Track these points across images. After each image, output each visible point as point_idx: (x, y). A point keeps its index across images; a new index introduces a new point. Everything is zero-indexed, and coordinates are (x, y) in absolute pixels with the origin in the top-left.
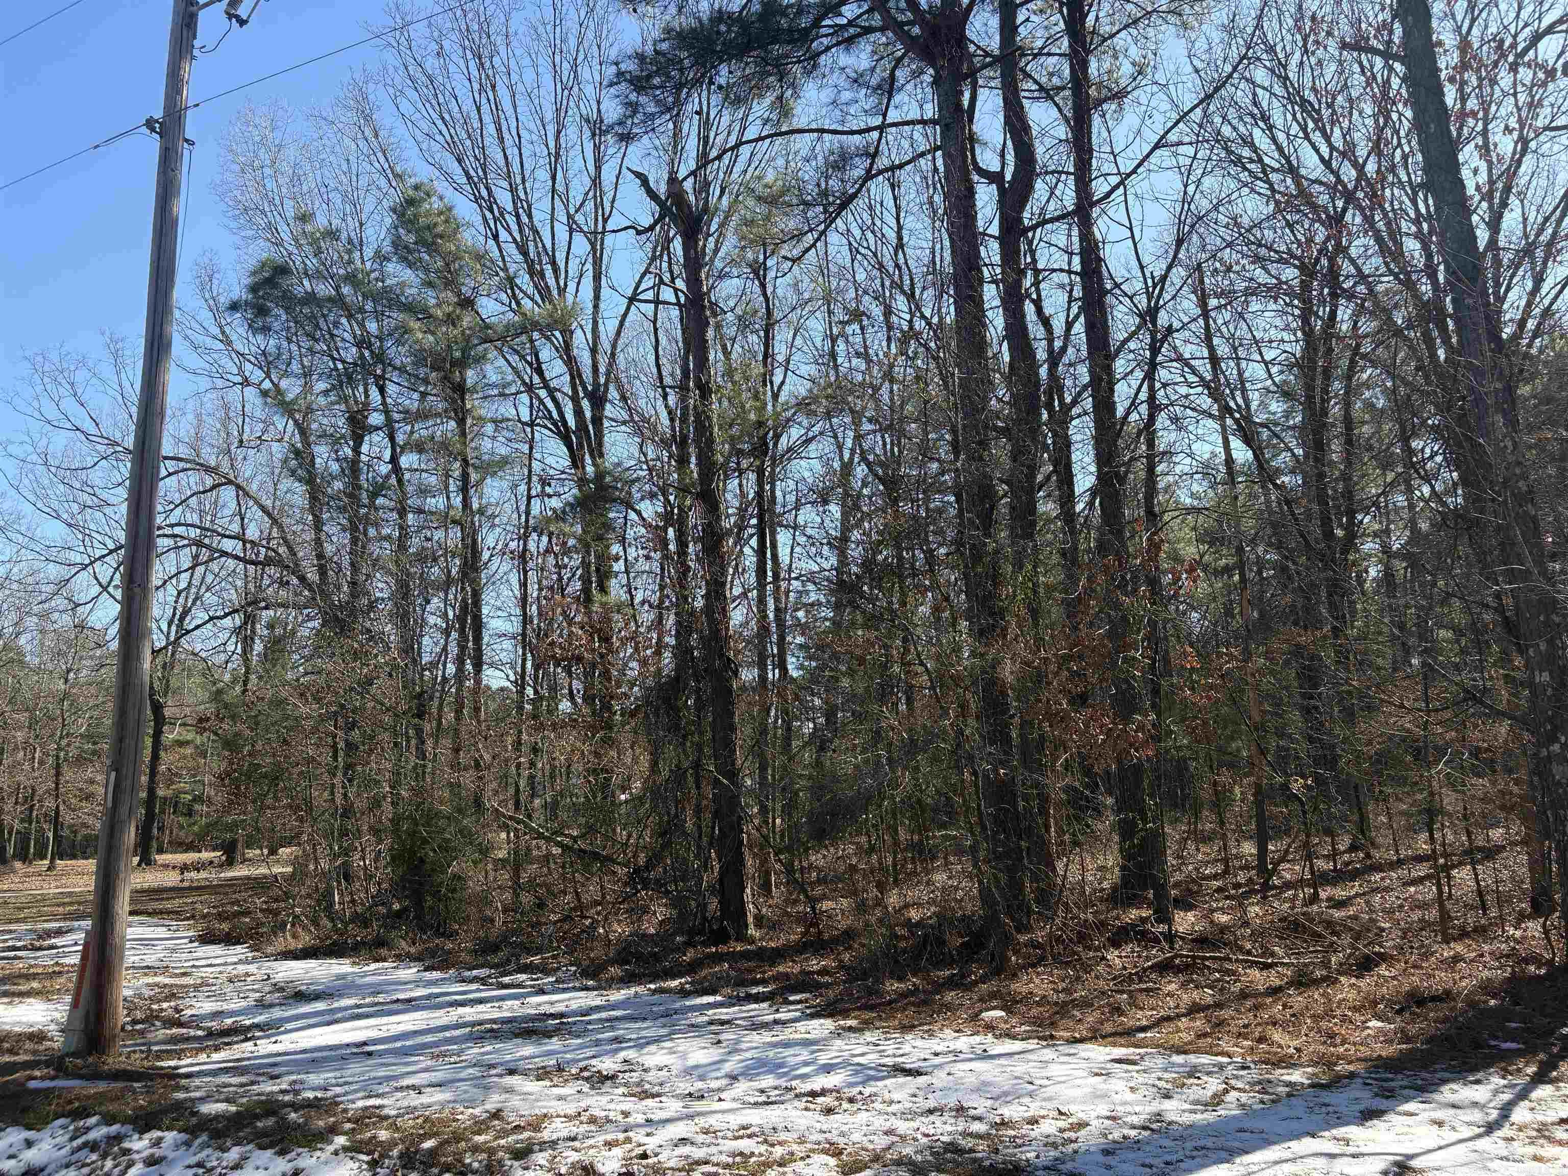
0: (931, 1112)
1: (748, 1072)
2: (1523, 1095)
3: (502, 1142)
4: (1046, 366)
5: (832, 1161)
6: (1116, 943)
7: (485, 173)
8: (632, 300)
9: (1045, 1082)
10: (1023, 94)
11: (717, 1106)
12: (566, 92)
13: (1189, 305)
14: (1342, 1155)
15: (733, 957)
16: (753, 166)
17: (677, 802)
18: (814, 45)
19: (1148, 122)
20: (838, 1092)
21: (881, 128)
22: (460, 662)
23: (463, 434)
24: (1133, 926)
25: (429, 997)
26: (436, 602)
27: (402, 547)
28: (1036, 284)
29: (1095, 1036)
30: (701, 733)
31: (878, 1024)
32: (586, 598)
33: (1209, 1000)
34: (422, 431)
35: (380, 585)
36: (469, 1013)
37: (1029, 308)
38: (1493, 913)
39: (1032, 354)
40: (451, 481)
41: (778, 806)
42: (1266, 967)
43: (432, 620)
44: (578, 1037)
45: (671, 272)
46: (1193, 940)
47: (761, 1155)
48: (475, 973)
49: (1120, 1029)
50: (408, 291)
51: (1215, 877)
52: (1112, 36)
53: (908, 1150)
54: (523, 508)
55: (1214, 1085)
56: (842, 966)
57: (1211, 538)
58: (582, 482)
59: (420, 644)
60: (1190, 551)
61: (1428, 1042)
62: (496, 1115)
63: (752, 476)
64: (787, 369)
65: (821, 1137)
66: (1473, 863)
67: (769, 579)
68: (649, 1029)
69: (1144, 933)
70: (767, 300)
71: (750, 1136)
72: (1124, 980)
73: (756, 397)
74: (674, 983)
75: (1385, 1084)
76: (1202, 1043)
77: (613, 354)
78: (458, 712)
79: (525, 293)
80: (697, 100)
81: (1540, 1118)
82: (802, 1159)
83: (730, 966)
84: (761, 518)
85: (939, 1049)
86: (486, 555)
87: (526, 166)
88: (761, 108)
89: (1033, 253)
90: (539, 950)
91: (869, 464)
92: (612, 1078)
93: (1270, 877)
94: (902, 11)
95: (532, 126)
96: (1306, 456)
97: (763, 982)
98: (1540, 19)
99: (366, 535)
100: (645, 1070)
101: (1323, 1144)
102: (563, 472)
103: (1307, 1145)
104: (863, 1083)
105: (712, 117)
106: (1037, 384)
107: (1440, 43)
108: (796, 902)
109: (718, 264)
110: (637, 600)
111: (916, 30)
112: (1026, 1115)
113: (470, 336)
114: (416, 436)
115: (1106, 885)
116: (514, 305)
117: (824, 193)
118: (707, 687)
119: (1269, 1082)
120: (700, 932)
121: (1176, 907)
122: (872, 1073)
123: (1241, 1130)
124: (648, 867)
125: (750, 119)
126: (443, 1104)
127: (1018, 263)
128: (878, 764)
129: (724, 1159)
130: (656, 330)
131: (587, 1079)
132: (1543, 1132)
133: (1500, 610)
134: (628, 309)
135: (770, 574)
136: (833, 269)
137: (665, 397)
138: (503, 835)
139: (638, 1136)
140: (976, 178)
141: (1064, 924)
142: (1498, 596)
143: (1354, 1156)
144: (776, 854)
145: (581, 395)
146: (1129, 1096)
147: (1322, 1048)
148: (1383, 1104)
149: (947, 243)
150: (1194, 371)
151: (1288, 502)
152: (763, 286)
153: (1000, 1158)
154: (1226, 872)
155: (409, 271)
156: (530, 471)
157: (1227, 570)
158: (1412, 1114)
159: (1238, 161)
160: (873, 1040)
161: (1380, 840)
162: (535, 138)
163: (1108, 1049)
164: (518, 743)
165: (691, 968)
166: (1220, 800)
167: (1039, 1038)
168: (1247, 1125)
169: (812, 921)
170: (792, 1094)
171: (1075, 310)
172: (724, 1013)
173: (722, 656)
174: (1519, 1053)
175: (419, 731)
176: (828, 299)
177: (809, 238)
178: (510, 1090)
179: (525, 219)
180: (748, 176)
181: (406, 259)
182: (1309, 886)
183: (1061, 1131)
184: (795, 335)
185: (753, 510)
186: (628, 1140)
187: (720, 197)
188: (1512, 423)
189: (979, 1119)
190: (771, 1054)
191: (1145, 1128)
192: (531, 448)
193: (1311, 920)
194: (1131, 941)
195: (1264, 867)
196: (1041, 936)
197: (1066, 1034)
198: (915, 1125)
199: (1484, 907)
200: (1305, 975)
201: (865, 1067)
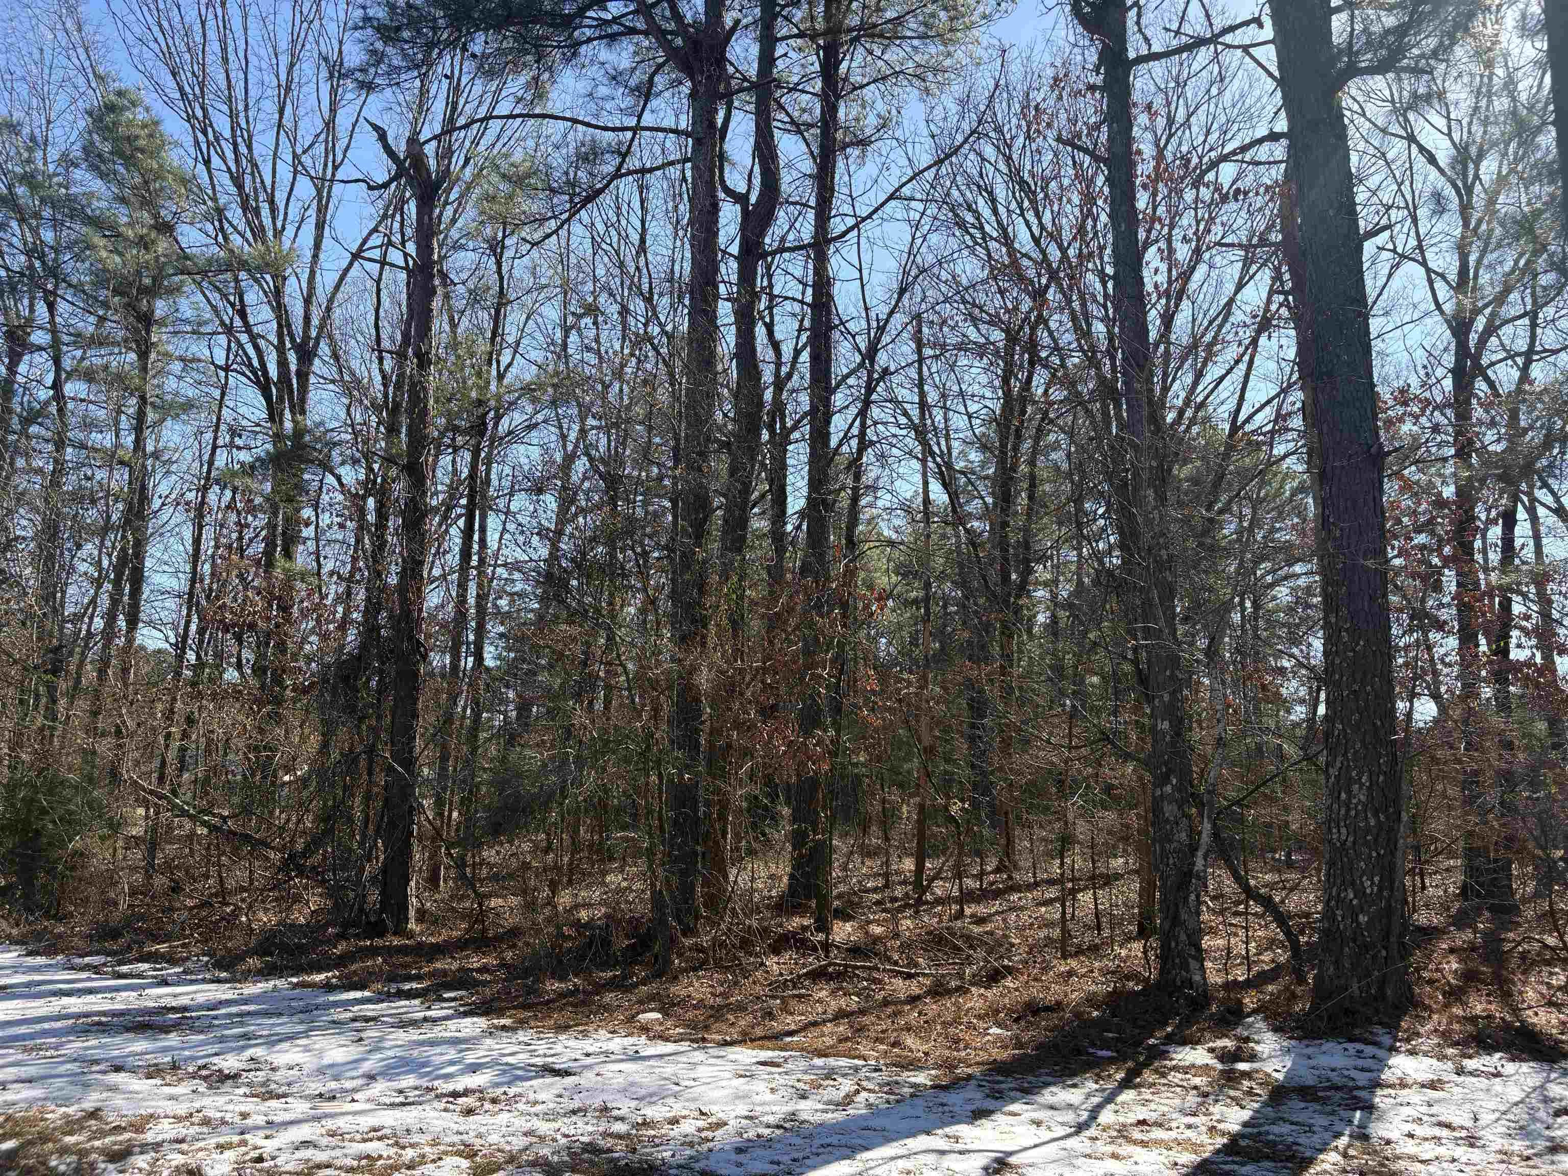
0: (574, 1112)
1: (388, 1072)
2: (1110, 1100)
3: (97, 1143)
4: (771, 389)
5: (465, 1163)
6: (776, 951)
7: (202, 92)
8: (356, 256)
9: (692, 1083)
10: (775, 123)
11: (349, 1107)
12: (305, 25)
13: (907, 349)
14: (950, 1152)
15: (390, 951)
16: (501, 142)
17: (345, 788)
18: (576, 33)
19: (886, 174)
20: (481, 1092)
21: (635, 130)
22: (111, 618)
23: (144, 369)
24: (794, 934)
25: (28, 985)
26: (89, 548)
27: (55, 484)
28: (770, 308)
29: (746, 1039)
30: (379, 718)
31: (532, 1024)
32: (268, 562)
33: (854, 1007)
34: (96, 358)
35: (24, 523)
36: (74, 1004)
37: (760, 331)
38: (1106, 933)
39: (758, 375)
40: (123, 417)
41: (456, 798)
42: (909, 976)
43: (83, 567)
44: (202, 1032)
45: (403, 235)
46: (848, 950)
47: (389, 1158)
48: (87, 960)
49: (769, 1033)
50: (95, 204)
51: (875, 890)
52: (862, 87)
53: (545, 1151)
54: (206, 457)
55: (847, 1086)
56: (503, 965)
57: (905, 571)
58: (278, 437)
59: (64, 592)
60: (883, 581)
61: (1037, 1049)
62: (94, 1114)
63: (468, 456)
64: (516, 352)
65: (456, 1139)
66: (1094, 888)
67: (474, 563)
68: (283, 1025)
69: (804, 942)
70: (501, 278)
71: (380, 1139)
72: (778, 986)
73: (479, 374)
74: (319, 977)
75: (997, 1086)
76: (842, 1047)
77: (329, 309)
78: (102, 673)
79: (235, 228)
80: (448, 63)
81: (1121, 1119)
82: (434, 1161)
83: (385, 961)
84: (471, 498)
85: (591, 1050)
86: (156, 503)
87: (251, 93)
88: (516, 84)
89: (770, 277)
90: (168, 938)
91: (591, 459)
92: (236, 1076)
93: (924, 892)
94: (667, 20)
95: (263, 52)
96: (995, 504)
97: (418, 978)
98: (1223, 146)
99: (12, 464)
100: (273, 1069)
101: (936, 1141)
102: (258, 425)
103: (921, 1142)
104: (509, 1084)
105: (463, 84)
106: (761, 404)
107: (1139, 152)
108: (462, 898)
109: (454, 234)
110: (325, 571)
111: (679, 41)
112: (669, 1115)
113: (164, 264)
114: (86, 363)
115: (774, 893)
116: (220, 239)
117: (573, 184)
118: (391, 669)
119: (897, 1083)
120: (355, 925)
121: (836, 917)
122: (519, 1073)
123: (867, 1128)
124: (305, 854)
125: (504, 94)
126: (31, 1102)
127: (754, 285)
128: (564, 762)
129: (349, 1162)
130: (379, 291)
131: (205, 1078)
132: (1122, 1133)
133: (1135, 662)
134: (351, 265)
135: (475, 558)
136: (573, 260)
137: (381, 360)
138: (141, 811)
139: (254, 1139)
140: (721, 195)
141: (729, 929)
142: (1135, 649)
143: (961, 1153)
144: (447, 849)
145: (288, 345)
146: (769, 1097)
147: (947, 1053)
148: (990, 1104)
149: (688, 255)
150: (905, 414)
151: (974, 545)
152: (499, 264)
153: (636, 1157)
154: (886, 886)
155: (99, 182)
156: (219, 419)
157: (915, 601)
158: (1015, 1115)
159: (961, 224)
160: (526, 1039)
161: (1021, 864)
162: (264, 66)
163: (755, 1052)
164: (169, 714)
165: (341, 962)
166: (888, 818)
167: (692, 1041)
168: (871, 1123)
169: (480, 916)
170: (433, 1094)
171: (804, 338)
172: (370, 1010)
173: (411, 638)
174: (1111, 1061)
175: (51, 689)
176: (566, 288)
177: (553, 224)
178: (113, 1089)
179: (243, 149)
180: (495, 152)
181: (98, 168)
182: (956, 902)
183: (700, 1130)
184: (528, 318)
185: (464, 489)
186: (244, 1143)
187: (464, 166)
188: (1162, 499)
189: (622, 1119)
190: (415, 1053)
191: (778, 1127)
192: (223, 394)
193: (953, 934)
194: (791, 948)
195: (920, 883)
196: (705, 941)
197: (718, 1037)
198: (556, 1125)
199: (1099, 928)
200: (942, 985)
201: (514, 1067)
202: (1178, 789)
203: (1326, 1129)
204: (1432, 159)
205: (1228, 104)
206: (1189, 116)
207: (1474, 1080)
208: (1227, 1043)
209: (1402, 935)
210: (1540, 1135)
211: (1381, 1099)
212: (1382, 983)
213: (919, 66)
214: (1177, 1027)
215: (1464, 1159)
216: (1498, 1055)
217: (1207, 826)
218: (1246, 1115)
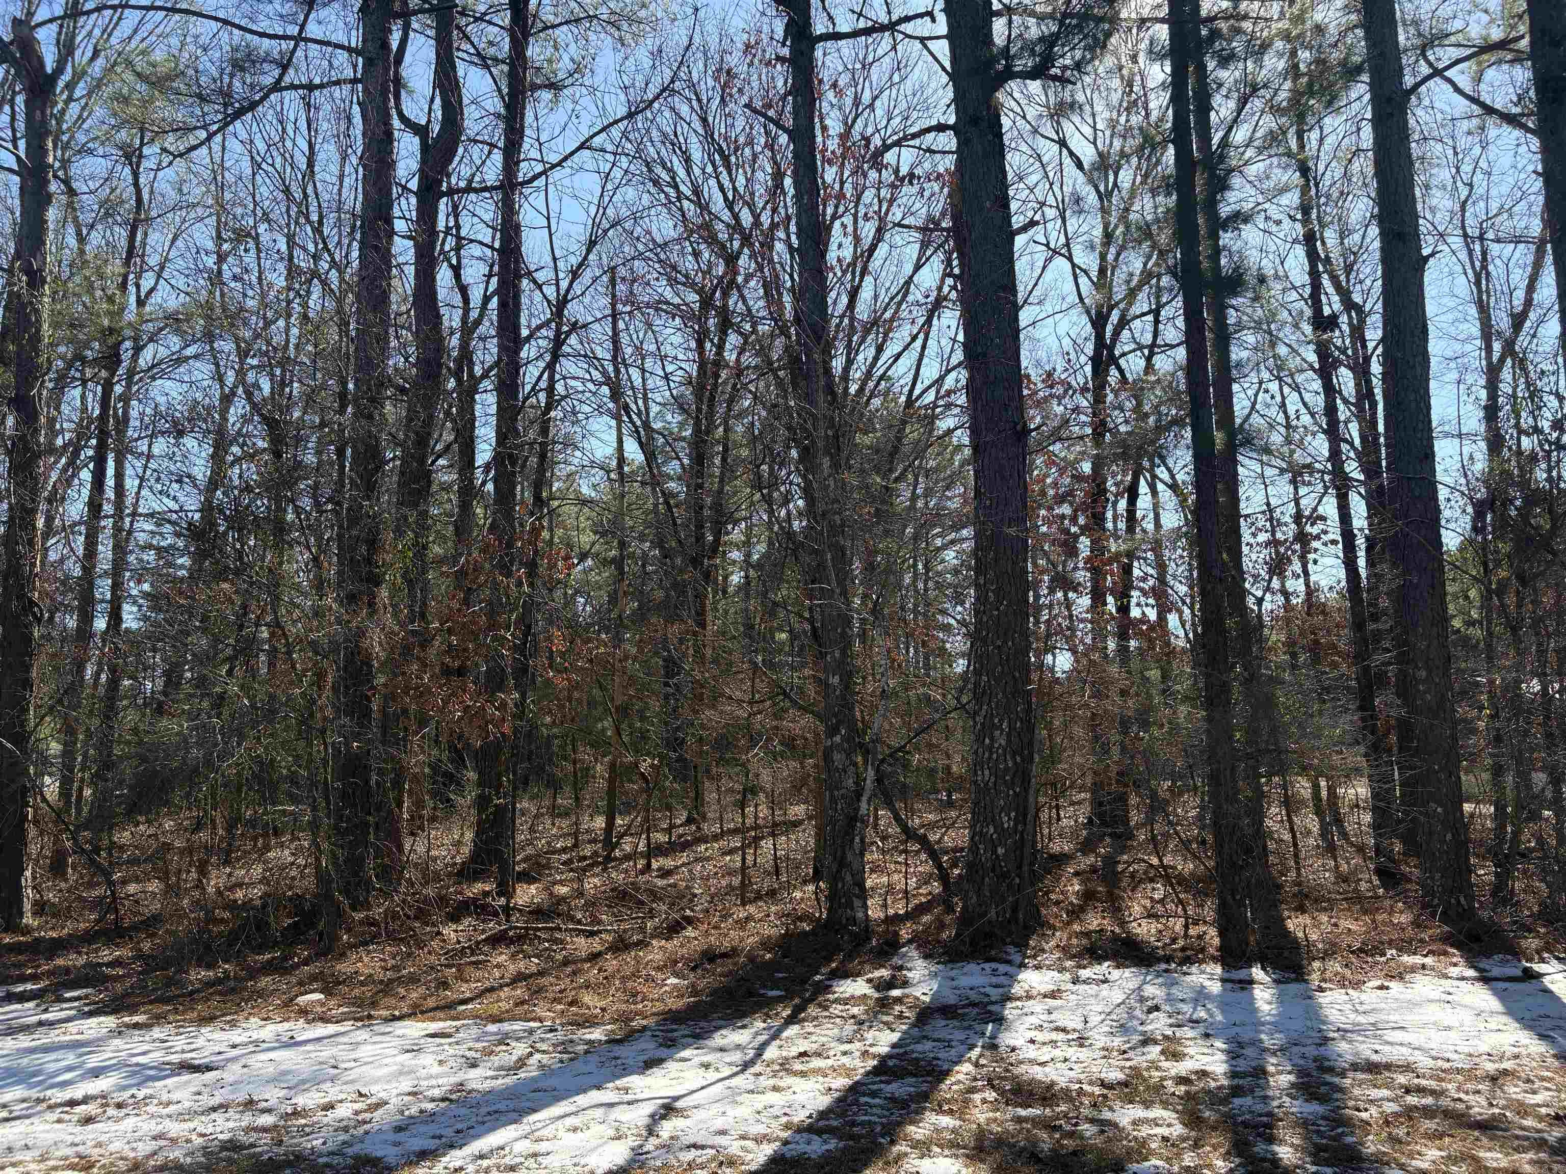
0: (214, 1109)
2: (775, 1037)
6: (455, 918)
9: (353, 1064)
14: (619, 1103)
16: (139, 36)
19: (576, 122)
20: (104, 1097)
21: (297, 40)
24: (475, 900)
29: (417, 1012)
31: (171, 1018)
33: (534, 969)
38: (784, 878)
42: (592, 934)
45: (14, 131)
46: (530, 912)
49: (442, 1003)
51: (564, 850)
52: (554, 27)
53: (177, 1154)
55: (520, 1049)
56: (140, 956)
61: (711, 995)
64: (159, 276)
65: (69, 1151)
66: (775, 835)
69: (484, 907)
70: (138, 192)
72: (455, 954)
75: (670, 1035)
76: (519, 1010)
81: (784, 1054)
84: (103, 439)
85: (238, 1040)
93: (613, 850)
96: (691, 465)
97: (34, 978)
101: (607, 1095)
103: (595, 1096)
104: (139, 1085)
112: (323, 1101)
115: (458, 860)
119: (572, 1041)
121: (519, 881)
122: (152, 1072)
123: (537, 1090)
127: (436, 224)
128: (209, 732)
132: (785, 1066)
143: (629, 1103)
146: (436, 1070)
147: (624, 1007)
148: (662, 1052)
152: (136, 175)
153: (282, 1150)
154: (575, 845)
157: (614, 560)
158: (686, 1060)
159: (656, 181)
160: (162, 1036)
161: (710, 814)
163: (420, 1024)
166: (582, 776)
167: (356, 1020)
168: (540, 1085)
169: (112, 904)
170: (45, 1105)
171: (493, 284)
173: (21, 597)
174: (779, 1000)
176: (221, 209)
182: (643, 857)
183: (357, 1113)
184: (175, 238)
189: (268, 1111)
190: (25, 1062)
191: (443, 1100)
193: (637, 889)
194: (470, 915)
195: (609, 840)
196: (378, 912)
197: (385, 1013)
198: (191, 1125)
199: (777, 873)
200: (622, 941)
201: (144, 1067)
202: (847, 739)
203: (962, 1042)
204: (1079, 165)
205: (909, 93)
206: (875, 98)
207: (1086, 987)
208: (884, 973)
209: (1032, 864)
210: (1135, 1031)
211: (1010, 1011)
212: (1015, 910)
213: (613, 13)
214: (842, 962)
215: (1074, 1059)
216: (1106, 964)
217: (871, 774)
218: (895, 1037)
